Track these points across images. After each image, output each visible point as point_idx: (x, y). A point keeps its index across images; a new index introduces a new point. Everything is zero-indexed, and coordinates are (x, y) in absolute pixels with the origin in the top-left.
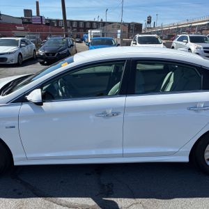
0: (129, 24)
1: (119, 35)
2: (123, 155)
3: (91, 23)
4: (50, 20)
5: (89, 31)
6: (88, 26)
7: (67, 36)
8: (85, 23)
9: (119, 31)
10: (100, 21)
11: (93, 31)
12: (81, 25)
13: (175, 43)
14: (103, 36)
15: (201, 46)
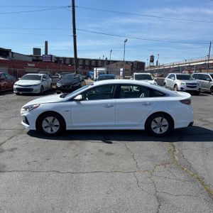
0: (132, 63)
1: (121, 73)
2: (115, 126)
3: (97, 61)
4: (58, 58)
5: (95, 69)
6: (93, 63)
7: (77, 73)
8: (90, 61)
9: (122, 69)
10: (105, 59)
11: (99, 69)
12: (87, 63)
13: (167, 80)
14: (107, 73)
15: (184, 82)
